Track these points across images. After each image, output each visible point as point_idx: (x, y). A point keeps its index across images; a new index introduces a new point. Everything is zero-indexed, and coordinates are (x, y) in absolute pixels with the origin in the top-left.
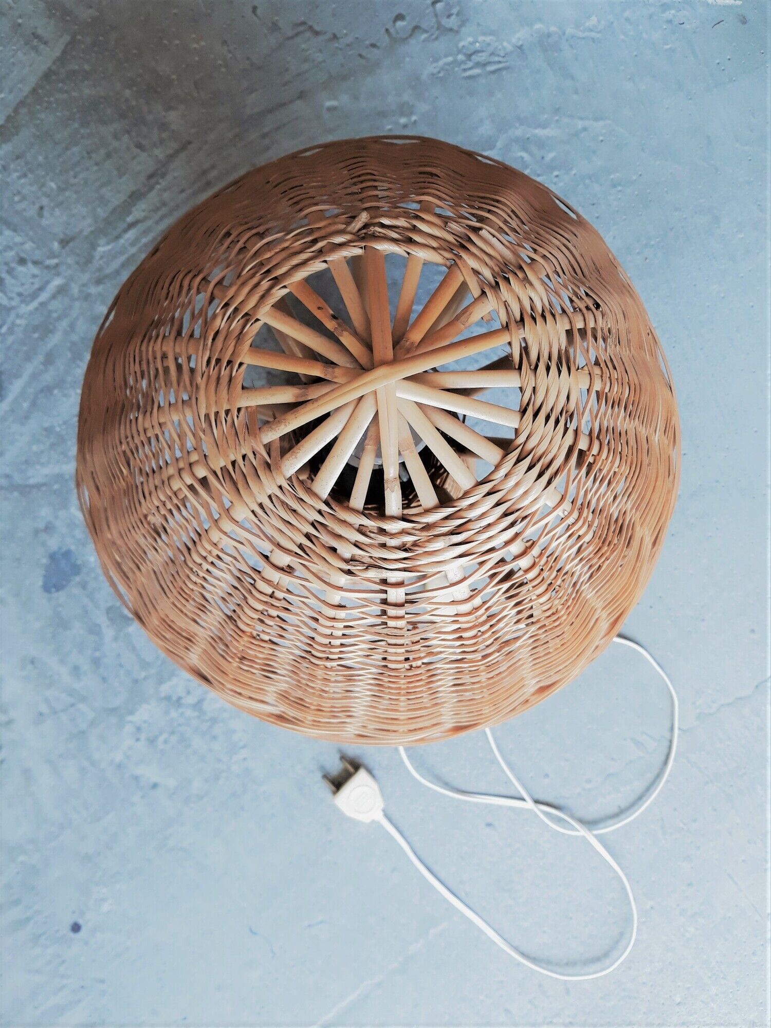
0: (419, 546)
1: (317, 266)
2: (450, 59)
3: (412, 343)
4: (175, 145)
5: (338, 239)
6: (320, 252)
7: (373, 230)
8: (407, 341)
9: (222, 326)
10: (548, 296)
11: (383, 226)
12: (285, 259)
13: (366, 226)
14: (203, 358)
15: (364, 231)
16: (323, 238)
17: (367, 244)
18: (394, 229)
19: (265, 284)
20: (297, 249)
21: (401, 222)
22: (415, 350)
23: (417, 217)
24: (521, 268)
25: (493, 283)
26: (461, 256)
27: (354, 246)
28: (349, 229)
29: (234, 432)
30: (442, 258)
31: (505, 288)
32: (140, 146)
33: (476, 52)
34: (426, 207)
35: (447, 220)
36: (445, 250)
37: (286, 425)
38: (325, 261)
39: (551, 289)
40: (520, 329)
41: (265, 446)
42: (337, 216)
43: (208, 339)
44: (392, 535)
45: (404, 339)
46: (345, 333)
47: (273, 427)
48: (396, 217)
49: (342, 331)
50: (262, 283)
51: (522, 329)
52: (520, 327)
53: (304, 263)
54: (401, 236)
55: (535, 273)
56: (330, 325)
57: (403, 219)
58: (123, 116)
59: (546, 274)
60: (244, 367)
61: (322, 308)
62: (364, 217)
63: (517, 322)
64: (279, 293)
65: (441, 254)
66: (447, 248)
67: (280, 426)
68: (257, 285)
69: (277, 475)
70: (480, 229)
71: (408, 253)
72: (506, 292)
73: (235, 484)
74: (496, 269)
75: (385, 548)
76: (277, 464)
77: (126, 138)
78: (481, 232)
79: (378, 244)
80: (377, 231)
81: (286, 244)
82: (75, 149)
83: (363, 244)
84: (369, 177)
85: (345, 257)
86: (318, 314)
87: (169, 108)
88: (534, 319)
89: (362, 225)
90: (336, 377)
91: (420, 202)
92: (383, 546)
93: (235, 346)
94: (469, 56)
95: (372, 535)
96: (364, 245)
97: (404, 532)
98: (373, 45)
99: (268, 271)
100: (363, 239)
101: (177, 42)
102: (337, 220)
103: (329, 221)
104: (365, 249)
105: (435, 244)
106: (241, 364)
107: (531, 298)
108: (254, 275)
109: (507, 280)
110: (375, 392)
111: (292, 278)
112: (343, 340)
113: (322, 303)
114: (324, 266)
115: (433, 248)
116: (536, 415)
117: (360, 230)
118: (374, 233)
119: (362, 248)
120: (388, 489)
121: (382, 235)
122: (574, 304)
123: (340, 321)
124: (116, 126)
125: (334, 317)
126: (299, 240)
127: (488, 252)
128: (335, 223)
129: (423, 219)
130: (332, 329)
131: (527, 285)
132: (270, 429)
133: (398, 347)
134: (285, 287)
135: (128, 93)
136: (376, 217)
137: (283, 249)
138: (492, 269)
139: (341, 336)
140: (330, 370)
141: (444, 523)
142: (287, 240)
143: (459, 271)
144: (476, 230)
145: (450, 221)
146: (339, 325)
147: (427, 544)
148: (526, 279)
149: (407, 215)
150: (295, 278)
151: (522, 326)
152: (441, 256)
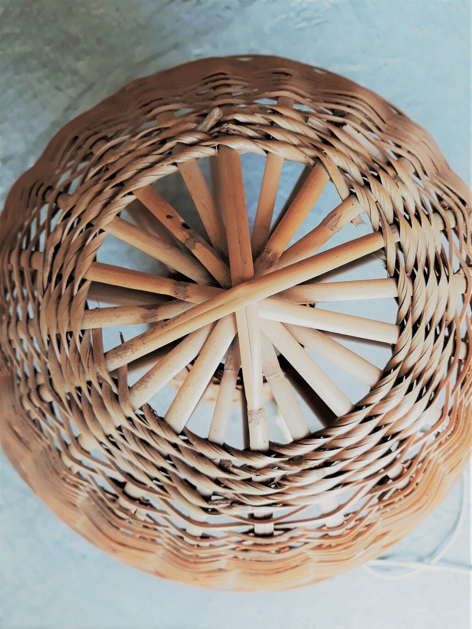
0: (289, 481)
1: (167, 169)
2: (284, 16)
3: (276, 254)
4: (83, 86)
5: (188, 139)
6: (170, 153)
7: (226, 127)
8: (269, 253)
9: (63, 239)
10: (420, 195)
11: (237, 123)
12: (130, 163)
13: (219, 124)
14: (45, 274)
15: (217, 129)
16: (171, 138)
17: (220, 143)
18: (249, 126)
19: (109, 191)
20: (145, 151)
21: (258, 119)
22: (279, 262)
23: (275, 112)
24: (389, 164)
25: (362, 183)
26: (325, 153)
27: (207, 146)
28: (200, 128)
29: (77, 358)
30: (304, 155)
31: (376, 187)
32: (58, 88)
33: (304, 10)
34: (284, 103)
35: (307, 115)
36: (307, 147)
37: (133, 352)
38: (175, 164)
39: (421, 187)
40: (394, 233)
41: (111, 373)
42: (187, 115)
43: (48, 254)
44: (258, 471)
45: (265, 250)
46: (198, 245)
47: (119, 353)
48: (252, 113)
49: (195, 242)
50: (105, 190)
51: (397, 233)
52: (394, 230)
53: (151, 166)
54: (258, 133)
55: (405, 170)
56: (181, 235)
57: (259, 115)
58: (44, 65)
59: (414, 171)
60: (87, 285)
61: (172, 217)
62: (216, 114)
63: (390, 225)
64: (124, 201)
65: (303, 152)
66: (309, 145)
67: (126, 353)
68: (100, 192)
69: (125, 407)
70: (344, 124)
71: (267, 152)
72: (377, 192)
73: (81, 413)
74: (364, 167)
75: (251, 483)
76: (125, 395)
77: (47, 82)
78: (344, 128)
79: (233, 143)
80: (231, 129)
81: (132, 147)
82: (11, 91)
83: (216, 144)
84: (221, 76)
85: (197, 159)
86: (167, 223)
87: (78, 59)
88: (409, 221)
89: (215, 123)
90: (188, 297)
91: (276, 98)
92: (248, 481)
93: (76, 261)
94: (298, 14)
95: (235, 471)
96: (218, 144)
97: (270, 467)
98: (228, 8)
99: (113, 177)
100: (216, 138)
101: (83, 10)
102: (187, 119)
103: (179, 120)
104: (218, 149)
105: (296, 141)
106: (83, 281)
107: (403, 199)
108: (96, 182)
109: (378, 178)
110: (234, 314)
111: (138, 184)
112: (195, 252)
113: (172, 211)
114: (174, 169)
115: (295, 145)
116: (415, 329)
117: (212, 128)
118: (228, 131)
119: (214, 148)
120: (253, 421)
121: (236, 132)
122: (444, 203)
123: (191, 231)
124: (40, 74)
125: (185, 226)
126: (146, 142)
127: (354, 148)
128: (185, 122)
129: (281, 114)
130: (183, 240)
131: (399, 184)
132: (116, 356)
133: (258, 259)
134: (130, 193)
135: (47, 48)
136: (229, 114)
137: (129, 152)
138: (359, 167)
139: (194, 248)
140: (181, 288)
141: (316, 455)
142: (134, 142)
143: (324, 170)
144: (339, 125)
145: (310, 116)
146: (191, 236)
147: (298, 479)
148: (396, 178)
149: (263, 110)
150: (141, 183)
151: (396, 229)
152: (302, 153)
